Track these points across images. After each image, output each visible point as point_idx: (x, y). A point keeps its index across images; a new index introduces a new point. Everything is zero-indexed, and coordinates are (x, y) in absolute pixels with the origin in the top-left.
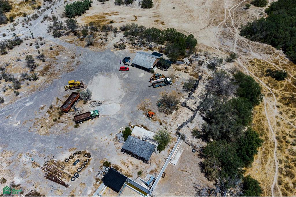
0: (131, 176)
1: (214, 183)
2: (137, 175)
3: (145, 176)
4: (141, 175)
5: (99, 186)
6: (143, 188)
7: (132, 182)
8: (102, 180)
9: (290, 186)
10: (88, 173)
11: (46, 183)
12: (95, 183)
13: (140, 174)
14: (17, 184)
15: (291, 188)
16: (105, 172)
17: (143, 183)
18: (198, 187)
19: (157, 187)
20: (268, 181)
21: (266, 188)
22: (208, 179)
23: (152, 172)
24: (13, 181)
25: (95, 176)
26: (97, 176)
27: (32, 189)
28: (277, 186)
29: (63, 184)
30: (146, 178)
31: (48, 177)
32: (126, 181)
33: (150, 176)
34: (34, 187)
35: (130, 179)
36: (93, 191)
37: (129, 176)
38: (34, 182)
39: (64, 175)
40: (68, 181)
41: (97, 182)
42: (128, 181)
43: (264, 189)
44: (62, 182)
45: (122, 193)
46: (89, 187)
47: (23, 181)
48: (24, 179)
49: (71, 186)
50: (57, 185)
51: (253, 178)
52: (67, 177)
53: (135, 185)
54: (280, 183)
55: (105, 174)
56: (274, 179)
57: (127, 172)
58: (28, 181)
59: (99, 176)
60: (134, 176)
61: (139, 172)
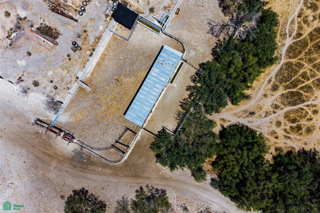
0: (143, 13)
1: (230, 18)
2: (148, 12)
3: (157, 12)
4: (153, 12)
5: (110, 22)
6: (155, 26)
7: (144, 20)
8: (111, 16)
9: (309, 19)
10: (95, 7)
11: (54, 16)
12: (105, 19)
13: (152, 10)
14: (23, 17)
15: (309, 21)
16: (113, 7)
17: (155, 21)
18: (212, 23)
19: (170, 24)
20: (289, 13)
21: (284, 21)
22: (225, 14)
23: (165, 8)
24: (17, 14)
25: (103, 12)
26: (105, 12)
27: (41, 23)
28: (296, 18)
29: (71, 18)
30: (158, 15)
31: (53, 10)
32: (138, 18)
33: (163, 12)
34: (42, 20)
35: (142, 16)
36: (105, 27)
37: (140, 13)
38: (41, 15)
39: (69, 9)
40: (76, 15)
41: (106, 18)
42: (140, 18)
43: (281, 22)
44: (70, 16)
45: (134, 30)
46: (99, 23)
47: (28, 13)
48: (28, 12)
49: (81, 21)
50: (66, 19)
51: (274, 11)
52: (73, 11)
53: (147, 23)
54: (299, 16)
55: (114, 9)
56: (295, 11)
57: (138, 9)
58: (33, 14)
59: (108, 11)
60: (145, 13)
61: (151, 8)
